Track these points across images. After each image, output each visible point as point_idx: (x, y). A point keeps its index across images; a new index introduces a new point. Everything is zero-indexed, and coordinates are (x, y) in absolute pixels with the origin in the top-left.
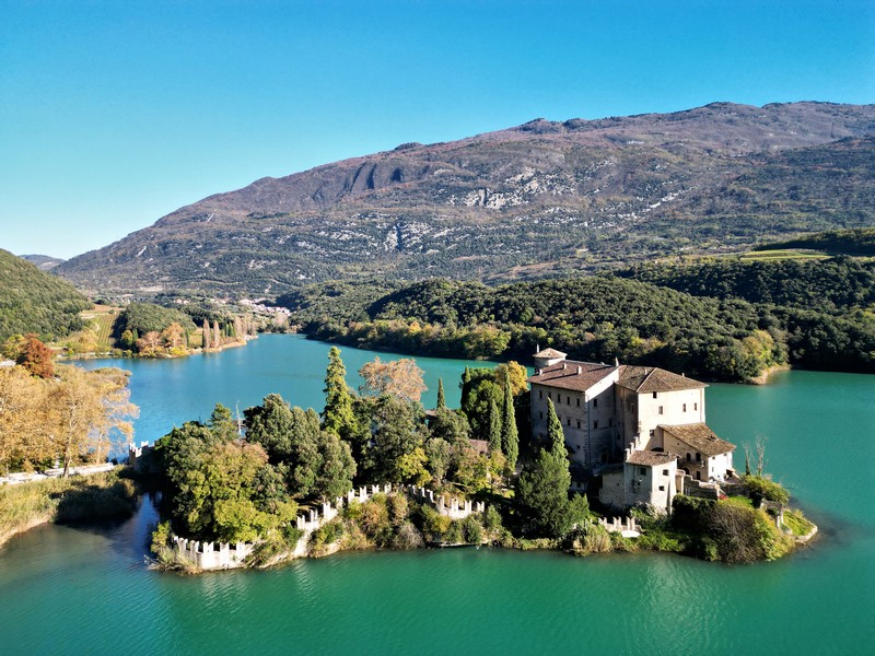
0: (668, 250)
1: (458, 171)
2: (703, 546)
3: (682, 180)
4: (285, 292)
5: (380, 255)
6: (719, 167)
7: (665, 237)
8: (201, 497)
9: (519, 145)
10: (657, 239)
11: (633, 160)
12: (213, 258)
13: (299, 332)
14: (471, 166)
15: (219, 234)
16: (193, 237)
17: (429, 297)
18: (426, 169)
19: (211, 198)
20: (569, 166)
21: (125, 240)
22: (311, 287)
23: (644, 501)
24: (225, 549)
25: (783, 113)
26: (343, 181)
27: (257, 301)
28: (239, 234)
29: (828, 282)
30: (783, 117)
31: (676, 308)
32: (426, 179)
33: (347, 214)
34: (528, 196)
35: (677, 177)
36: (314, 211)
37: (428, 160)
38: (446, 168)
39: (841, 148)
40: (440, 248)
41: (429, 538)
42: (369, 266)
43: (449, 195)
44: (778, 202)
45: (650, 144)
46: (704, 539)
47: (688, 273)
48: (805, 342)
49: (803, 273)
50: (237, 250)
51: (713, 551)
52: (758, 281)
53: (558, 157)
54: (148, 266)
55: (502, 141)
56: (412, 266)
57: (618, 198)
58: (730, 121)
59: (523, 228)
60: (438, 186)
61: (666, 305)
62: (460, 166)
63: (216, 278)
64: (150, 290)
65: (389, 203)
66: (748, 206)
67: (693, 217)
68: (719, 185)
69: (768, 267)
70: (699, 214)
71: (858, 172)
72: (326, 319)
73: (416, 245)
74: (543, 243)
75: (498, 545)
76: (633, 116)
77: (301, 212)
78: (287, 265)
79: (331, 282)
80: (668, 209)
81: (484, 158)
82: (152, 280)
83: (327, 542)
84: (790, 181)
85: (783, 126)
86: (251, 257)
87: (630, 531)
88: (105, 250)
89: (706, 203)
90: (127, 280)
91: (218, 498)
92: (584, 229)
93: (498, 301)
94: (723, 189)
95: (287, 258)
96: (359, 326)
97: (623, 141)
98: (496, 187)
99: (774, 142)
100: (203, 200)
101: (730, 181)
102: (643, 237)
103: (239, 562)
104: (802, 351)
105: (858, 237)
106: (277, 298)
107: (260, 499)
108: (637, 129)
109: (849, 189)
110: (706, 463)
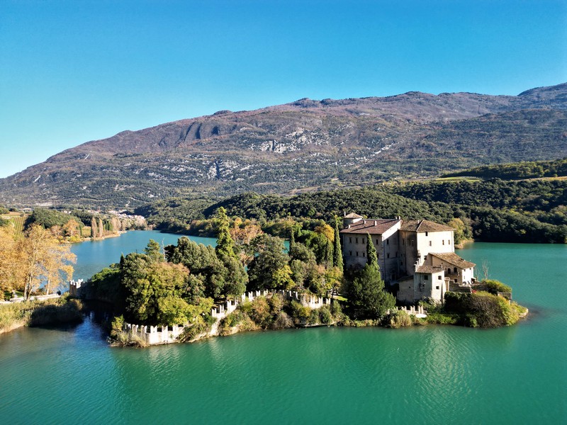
0: (387, 179)
1: (256, 128)
2: (468, 319)
3: (393, 137)
4: (140, 206)
5: (205, 181)
6: (415, 131)
7: (385, 171)
8: (147, 296)
9: (293, 114)
10: (380, 173)
11: (364, 125)
12: (89, 183)
13: (154, 229)
14: (264, 126)
15: (94, 168)
16: (75, 169)
17: (244, 204)
18: (235, 127)
19: (87, 143)
20: (325, 127)
21: (25, 171)
22: (159, 202)
23: (427, 296)
24: (165, 330)
25: (450, 99)
26: (179, 134)
27: (121, 211)
28: (107, 167)
29: (488, 194)
30: (451, 101)
31: (404, 206)
32: (235, 133)
33: (183, 154)
34: (300, 146)
35: (390, 135)
36: (160, 152)
37: (236, 121)
38: (248, 126)
39: (485, 120)
40: (245, 178)
41: (297, 321)
42: (198, 189)
43: (250, 144)
44: (450, 151)
45: (374, 115)
46: (468, 315)
47: (405, 189)
48: (481, 226)
49: (473, 189)
50: (107, 178)
51: (475, 321)
52: (447, 194)
53: (318, 122)
54: (42, 189)
55: (283, 111)
56: (226, 188)
57: (355, 147)
58: (420, 103)
59: (297, 165)
60: (243, 138)
61: (398, 204)
62: (257, 126)
63: (92, 197)
64: (42, 205)
65: (211, 148)
66: (433, 153)
67: (400, 160)
68: (415, 141)
69: (452, 185)
70: (404, 157)
71: (495, 134)
72: (173, 220)
73: (229, 176)
74: (310, 174)
75: (341, 325)
76: (362, 98)
77: (151, 153)
78: (141, 188)
79: (172, 199)
80: (386, 155)
81: (272, 121)
82: (45, 198)
83: (231, 325)
84: (456, 139)
85: (451, 106)
86: (116, 183)
87: (421, 315)
88: (10, 178)
89: (408, 151)
90: (27, 198)
91: (159, 297)
92: (335, 166)
93: (292, 204)
94: (418, 143)
95: (141, 184)
96: (199, 222)
97: (357, 113)
98: (280, 139)
99: (445, 116)
100: (82, 145)
101: (421, 138)
102: (371, 171)
103: (174, 339)
104: (480, 231)
105: (500, 169)
106: (135, 210)
107: (188, 296)
108: (365, 106)
109: (491, 144)
110: (461, 273)
